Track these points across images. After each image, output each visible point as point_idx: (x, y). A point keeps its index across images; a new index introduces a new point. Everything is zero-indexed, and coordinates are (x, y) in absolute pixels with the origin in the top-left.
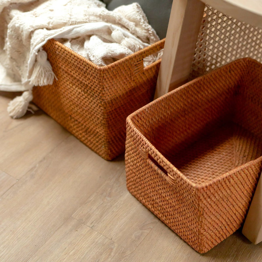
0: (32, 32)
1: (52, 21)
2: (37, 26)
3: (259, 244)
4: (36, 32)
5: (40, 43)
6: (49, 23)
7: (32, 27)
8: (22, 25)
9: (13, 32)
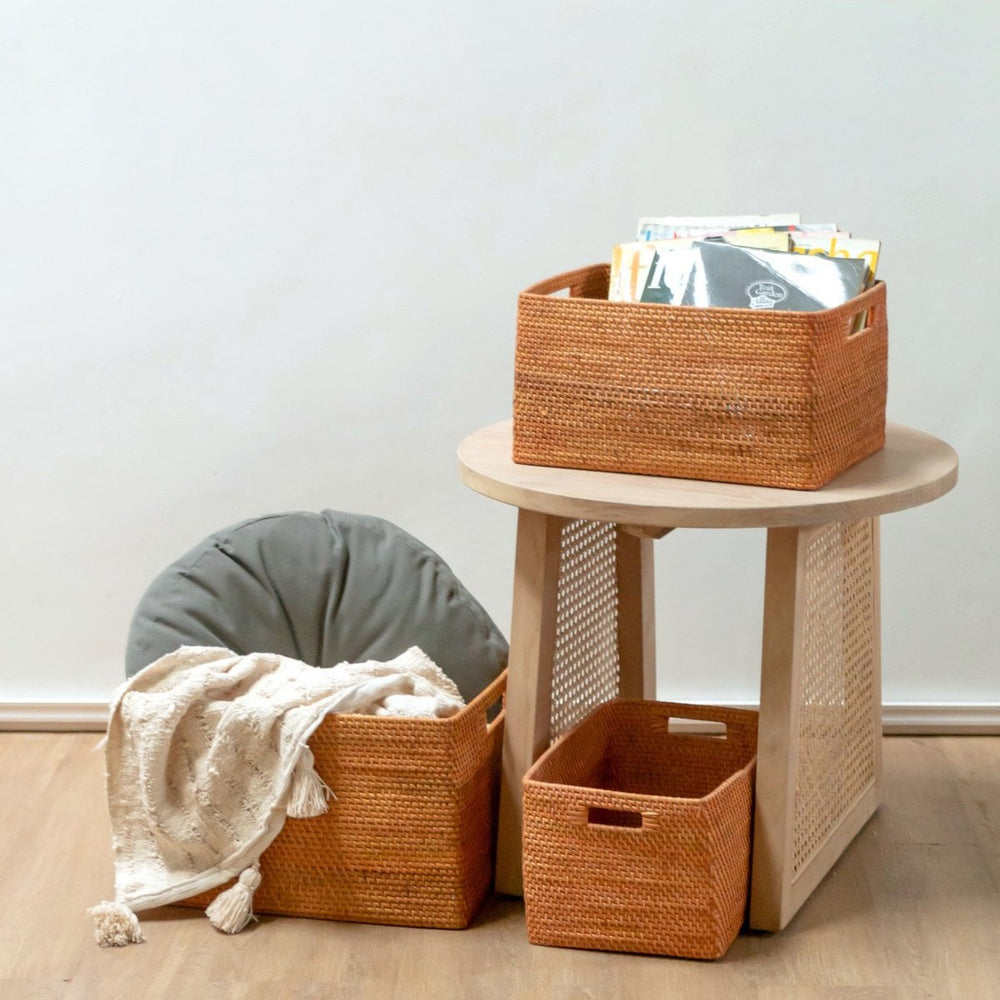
0: (281, 718)
1: (308, 691)
2: (288, 704)
3: (787, 928)
4: (290, 714)
5: (309, 725)
6: (305, 696)
7: (281, 707)
8: (254, 712)
9: (228, 737)
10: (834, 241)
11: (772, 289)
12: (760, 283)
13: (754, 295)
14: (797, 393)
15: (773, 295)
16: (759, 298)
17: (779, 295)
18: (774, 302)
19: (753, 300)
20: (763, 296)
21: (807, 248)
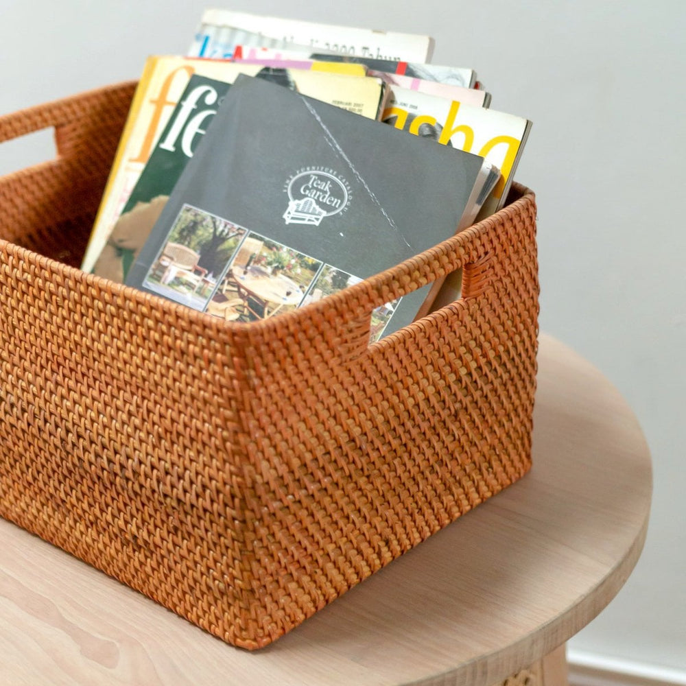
10: (455, 105)
11: (327, 187)
12: (312, 172)
13: (298, 196)
14: (219, 472)
15: (326, 200)
16: (302, 202)
17: (336, 201)
18: (324, 214)
19: (293, 204)
20: (310, 200)
21: (412, 111)
